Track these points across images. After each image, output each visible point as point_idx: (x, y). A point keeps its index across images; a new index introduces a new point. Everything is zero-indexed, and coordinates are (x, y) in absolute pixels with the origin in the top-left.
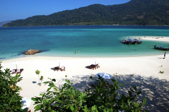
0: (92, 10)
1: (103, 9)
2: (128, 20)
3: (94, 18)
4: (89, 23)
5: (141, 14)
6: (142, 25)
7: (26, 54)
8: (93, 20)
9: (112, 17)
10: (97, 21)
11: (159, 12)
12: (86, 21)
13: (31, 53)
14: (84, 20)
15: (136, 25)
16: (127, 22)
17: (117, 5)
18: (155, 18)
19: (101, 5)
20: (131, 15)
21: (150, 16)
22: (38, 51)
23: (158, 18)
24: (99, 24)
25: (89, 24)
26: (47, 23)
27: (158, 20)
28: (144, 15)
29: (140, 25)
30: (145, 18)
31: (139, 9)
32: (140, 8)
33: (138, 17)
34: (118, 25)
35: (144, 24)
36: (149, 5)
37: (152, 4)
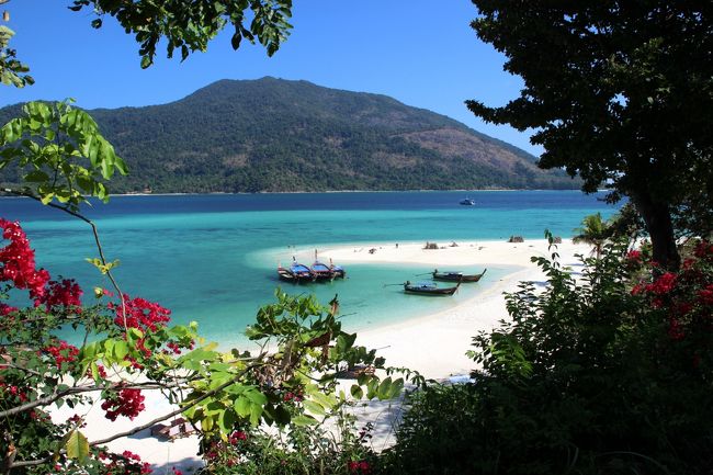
2: (188, 172)
5: (235, 149)
6: (247, 191)
11: (301, 142)
15: (222, 193)
16: (185, 181)
17: (134, 109)
18: (291, 165)
20: (197, 150)
21: (270, 156)
23: (301, 165)
27: (301, 170)
28: (250, 153)
29: (236, 191)
30: (253, 165)
31: (226, 129)
32: (232, 126)
33: (227, 161)
34: (147, 193)
35: (254, 187)
36: (264, 115)
37: (274, 111)
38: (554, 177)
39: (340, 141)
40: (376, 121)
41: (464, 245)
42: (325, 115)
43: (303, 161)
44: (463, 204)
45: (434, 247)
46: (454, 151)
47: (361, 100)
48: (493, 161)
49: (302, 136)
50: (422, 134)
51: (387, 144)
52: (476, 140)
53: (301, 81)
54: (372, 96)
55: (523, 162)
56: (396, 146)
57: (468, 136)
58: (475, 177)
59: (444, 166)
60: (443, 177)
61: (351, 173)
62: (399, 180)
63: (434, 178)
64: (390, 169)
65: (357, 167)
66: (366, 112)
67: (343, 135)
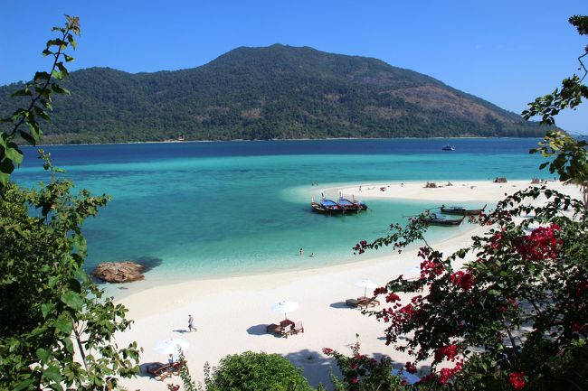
0: (82, 88)
1: (124, 88)
2: (213, 123)
3: (92, 119)
4: (77, 138)
5: (251, 104)
6: (261, 139)
8: (91, 124)
9: (158, 114)
10: (106, 130)
11: (306, 98)
12: (65, 131)
13: (131, 277)
14: (56, 124)
15: (241, 140)
16: (211, 131)
17: (169, 72)
18: (298, 117)
19: (116, 70)
20: (220, 105)
21: (280, 110)
22: (139, 266)
23: (305, 117)
24: (113, 139)
25: (79, 142)
27: (306, 121)
28: (264, 107)
29: (253, 138)
30: (266, 117)
31: (243, 87)
32: (248, 85)
33: (245, 114)
34: (180, 141)
35: (268, 136)
36: (275, 76)
37: (283, 73)
38: (519, 126)
39: (338, 97)
40: (367, 80)
41: (457, 184)
42: (325, 76)
43: (307, 113)
44: (444, 149)
45: (433, 186)
46: (433, 104)
47: (355, 62)
48: (467, 113)
49: (306, 93)
50: (407, 91)
51: (377, 99)
52: (452, 95)
53: (305, 47)
54: (363, 58)
55: (493, 114)
56: (385, 101)
57: (445, 92)
58: (451, 126)
59: (424, 117)
60: (424, 126)
61: (347, 123)
62: (387, 129)
63: (417, 127)
64: (380, 120)
65: (352, 118)
66: (359, 72)
67: (340, 92)
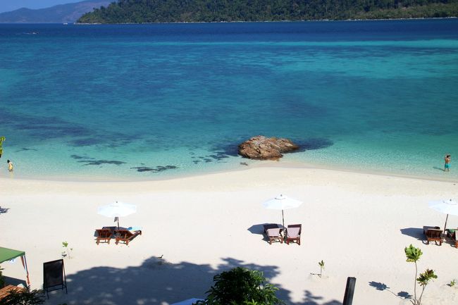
7: (249, 157)
13: (266, 154)
22: (289, 145)
26: (257, 12)
